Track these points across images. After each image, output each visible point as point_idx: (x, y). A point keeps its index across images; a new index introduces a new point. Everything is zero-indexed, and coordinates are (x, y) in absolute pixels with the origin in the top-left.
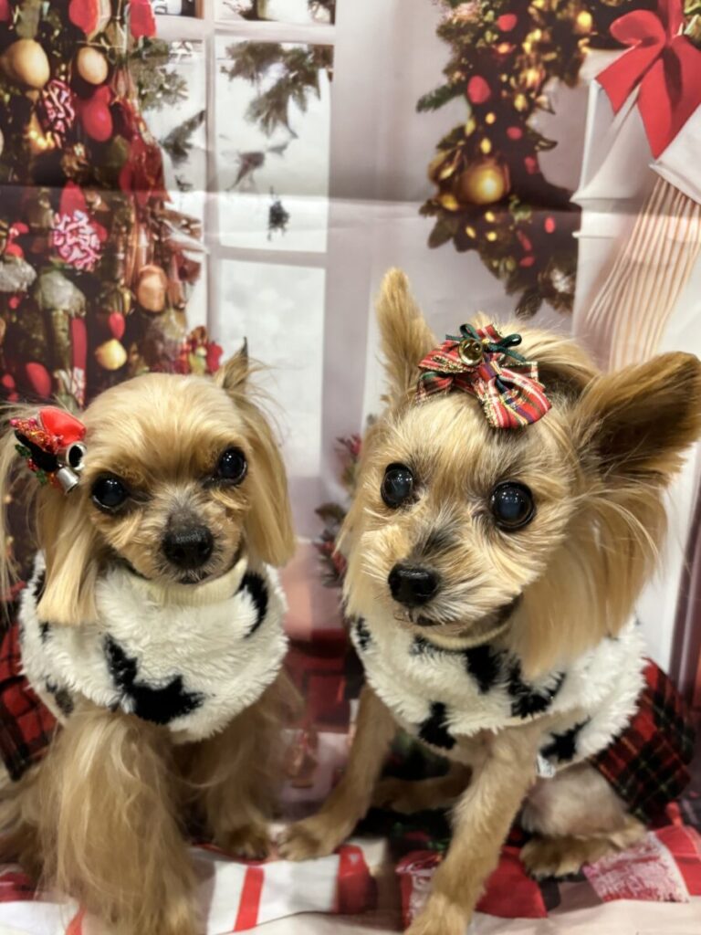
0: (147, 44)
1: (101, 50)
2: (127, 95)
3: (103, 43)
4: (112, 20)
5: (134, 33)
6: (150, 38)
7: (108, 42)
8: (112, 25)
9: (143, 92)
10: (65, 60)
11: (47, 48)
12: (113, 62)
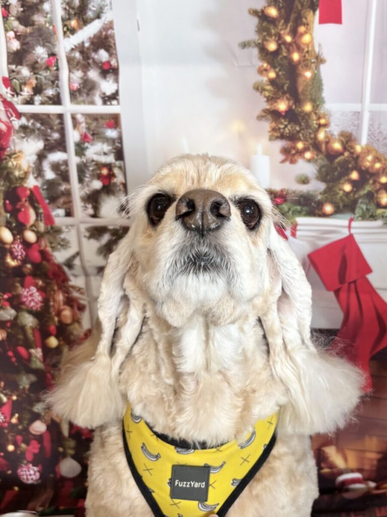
0: (52, 228)
1: (33, 231)
2: (46, 246)
3: (34, 228)
4: (37, 220)
5: (46, 224)
6: (54, 226)
7: (36, 227)
8: (37, 222)
9: (53, 245)
10: (18, 234)
11: (11, 229)
12: (39, 235)
